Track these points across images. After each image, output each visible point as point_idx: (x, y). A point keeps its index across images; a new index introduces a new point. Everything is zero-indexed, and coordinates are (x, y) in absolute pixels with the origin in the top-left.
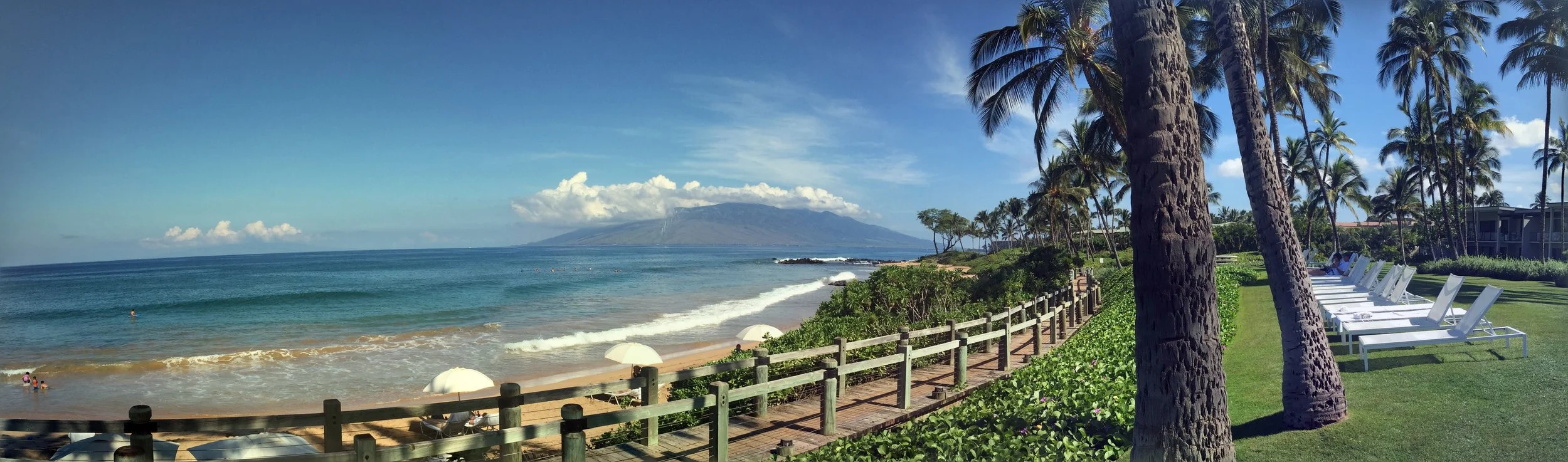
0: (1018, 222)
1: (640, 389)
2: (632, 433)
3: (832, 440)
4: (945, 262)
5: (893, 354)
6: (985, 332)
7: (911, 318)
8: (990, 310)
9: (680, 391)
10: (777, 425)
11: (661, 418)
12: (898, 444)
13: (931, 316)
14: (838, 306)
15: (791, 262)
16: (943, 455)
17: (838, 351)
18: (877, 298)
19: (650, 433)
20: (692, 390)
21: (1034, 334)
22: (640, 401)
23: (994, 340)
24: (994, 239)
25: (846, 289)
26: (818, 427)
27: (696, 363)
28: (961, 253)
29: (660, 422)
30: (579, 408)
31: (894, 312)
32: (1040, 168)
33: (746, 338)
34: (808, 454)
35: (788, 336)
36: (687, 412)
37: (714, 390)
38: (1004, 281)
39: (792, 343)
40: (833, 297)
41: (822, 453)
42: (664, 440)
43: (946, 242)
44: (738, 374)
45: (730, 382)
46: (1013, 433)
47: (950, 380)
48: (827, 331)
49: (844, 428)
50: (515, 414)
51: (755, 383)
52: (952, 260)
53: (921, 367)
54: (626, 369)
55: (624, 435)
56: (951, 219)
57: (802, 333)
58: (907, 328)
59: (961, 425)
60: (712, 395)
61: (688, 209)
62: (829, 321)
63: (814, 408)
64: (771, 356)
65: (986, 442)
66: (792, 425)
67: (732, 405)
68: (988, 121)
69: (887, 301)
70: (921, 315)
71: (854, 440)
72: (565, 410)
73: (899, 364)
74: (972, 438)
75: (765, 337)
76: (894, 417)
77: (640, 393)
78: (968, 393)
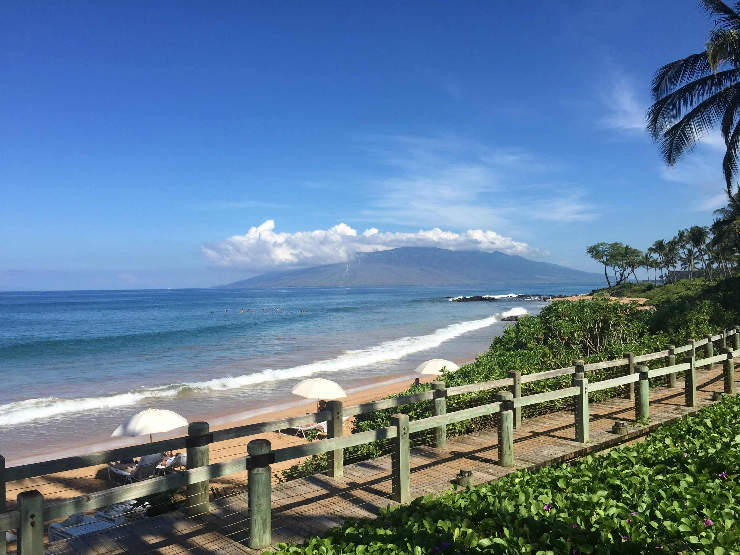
0: (700, 251)
1: (326, 422)
2: (319, 465)
3: (511, 471)
4: (618, 294)
5: (568, 387)
6: (667, 366)
7: (585, 351)
8: (672, 342)
9: (363, 424)
10: (457, 456)
11: (346, 450)
12: (579, 478)
13: (606, 349)
14: (511, 340)
15: (465, 300)
16: (628, 493)
17: (512, 384)
18: (550, 332)
19: (336, 464)
20: (375, 422)
21: (724, 370)
22: (326, 434)
23: (679, 374)
24: (671, 269)
25: (518, 323)
26: (496, 458)
27: (378, 396)
28: (635, 285)
29: (345, 454)
30: (267, 443)
31: (567, 345)
32: (729, 193)
33: (424, 372)
34: (487, 485)
35: (464, 369)
36: (370, 444)
37: (395, 422)
38: (686, 312)
39: (468, 377)
40: (506, 332)
41: (501, 484)
42: (349, 471)
43: (619, 275)
44: (418, 406)
45: (410, 414)
46: (708, 476)
47: (631, 415)
48: (502, 364)
49: (522, 460)
50: (203, 453)
51: (434, 414)
52: (626, 293)
53: (598, 401)
54: (312, 403)
55: (311, 467)
56: (623, 251)
57: (477, 366)
58: (582, 361)
59: (646, 462)
60: (393, 427)
61: (368, 254)
62: (503, 355)
63: (491, 439)
64: (448, 389)
65: (677, 483)
66: (471, 456)
67: (413, 436)
68: (670, 151)
69: (560, 335)
70: (596, 348)
71: (533, 473)
72: (251, 445)
73: (575, 397)
74: (660, 477)
75: (442, 371)
76: (573, 451)
77: (325, 426)
78: (653, 429)
